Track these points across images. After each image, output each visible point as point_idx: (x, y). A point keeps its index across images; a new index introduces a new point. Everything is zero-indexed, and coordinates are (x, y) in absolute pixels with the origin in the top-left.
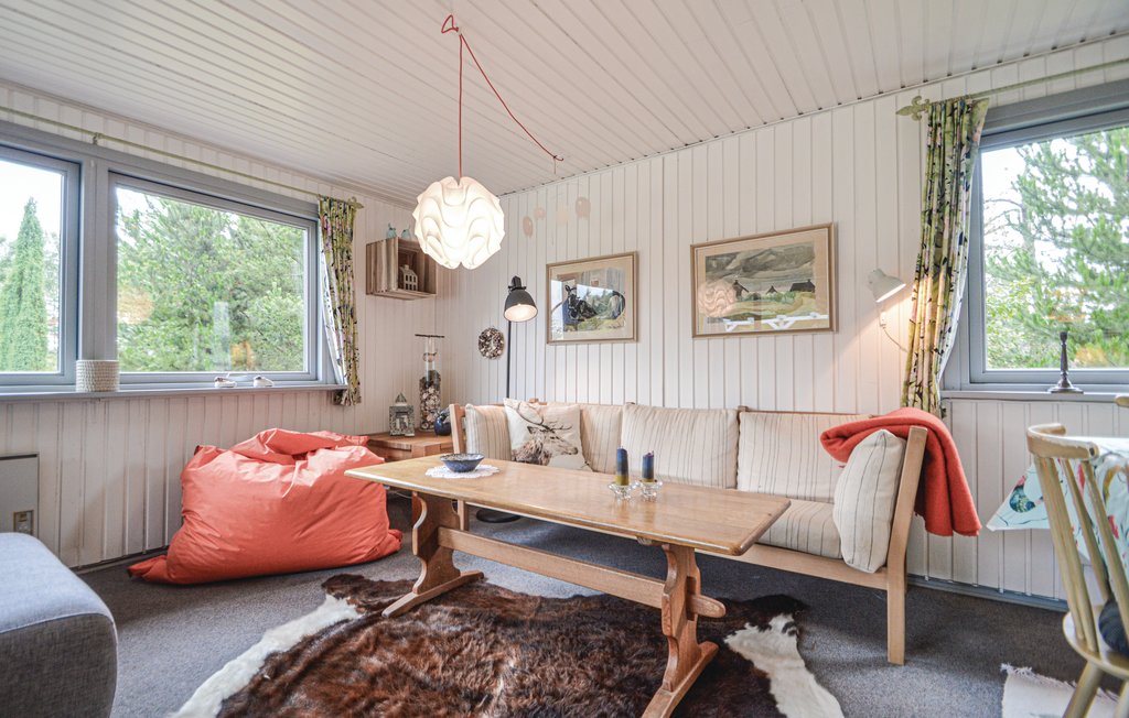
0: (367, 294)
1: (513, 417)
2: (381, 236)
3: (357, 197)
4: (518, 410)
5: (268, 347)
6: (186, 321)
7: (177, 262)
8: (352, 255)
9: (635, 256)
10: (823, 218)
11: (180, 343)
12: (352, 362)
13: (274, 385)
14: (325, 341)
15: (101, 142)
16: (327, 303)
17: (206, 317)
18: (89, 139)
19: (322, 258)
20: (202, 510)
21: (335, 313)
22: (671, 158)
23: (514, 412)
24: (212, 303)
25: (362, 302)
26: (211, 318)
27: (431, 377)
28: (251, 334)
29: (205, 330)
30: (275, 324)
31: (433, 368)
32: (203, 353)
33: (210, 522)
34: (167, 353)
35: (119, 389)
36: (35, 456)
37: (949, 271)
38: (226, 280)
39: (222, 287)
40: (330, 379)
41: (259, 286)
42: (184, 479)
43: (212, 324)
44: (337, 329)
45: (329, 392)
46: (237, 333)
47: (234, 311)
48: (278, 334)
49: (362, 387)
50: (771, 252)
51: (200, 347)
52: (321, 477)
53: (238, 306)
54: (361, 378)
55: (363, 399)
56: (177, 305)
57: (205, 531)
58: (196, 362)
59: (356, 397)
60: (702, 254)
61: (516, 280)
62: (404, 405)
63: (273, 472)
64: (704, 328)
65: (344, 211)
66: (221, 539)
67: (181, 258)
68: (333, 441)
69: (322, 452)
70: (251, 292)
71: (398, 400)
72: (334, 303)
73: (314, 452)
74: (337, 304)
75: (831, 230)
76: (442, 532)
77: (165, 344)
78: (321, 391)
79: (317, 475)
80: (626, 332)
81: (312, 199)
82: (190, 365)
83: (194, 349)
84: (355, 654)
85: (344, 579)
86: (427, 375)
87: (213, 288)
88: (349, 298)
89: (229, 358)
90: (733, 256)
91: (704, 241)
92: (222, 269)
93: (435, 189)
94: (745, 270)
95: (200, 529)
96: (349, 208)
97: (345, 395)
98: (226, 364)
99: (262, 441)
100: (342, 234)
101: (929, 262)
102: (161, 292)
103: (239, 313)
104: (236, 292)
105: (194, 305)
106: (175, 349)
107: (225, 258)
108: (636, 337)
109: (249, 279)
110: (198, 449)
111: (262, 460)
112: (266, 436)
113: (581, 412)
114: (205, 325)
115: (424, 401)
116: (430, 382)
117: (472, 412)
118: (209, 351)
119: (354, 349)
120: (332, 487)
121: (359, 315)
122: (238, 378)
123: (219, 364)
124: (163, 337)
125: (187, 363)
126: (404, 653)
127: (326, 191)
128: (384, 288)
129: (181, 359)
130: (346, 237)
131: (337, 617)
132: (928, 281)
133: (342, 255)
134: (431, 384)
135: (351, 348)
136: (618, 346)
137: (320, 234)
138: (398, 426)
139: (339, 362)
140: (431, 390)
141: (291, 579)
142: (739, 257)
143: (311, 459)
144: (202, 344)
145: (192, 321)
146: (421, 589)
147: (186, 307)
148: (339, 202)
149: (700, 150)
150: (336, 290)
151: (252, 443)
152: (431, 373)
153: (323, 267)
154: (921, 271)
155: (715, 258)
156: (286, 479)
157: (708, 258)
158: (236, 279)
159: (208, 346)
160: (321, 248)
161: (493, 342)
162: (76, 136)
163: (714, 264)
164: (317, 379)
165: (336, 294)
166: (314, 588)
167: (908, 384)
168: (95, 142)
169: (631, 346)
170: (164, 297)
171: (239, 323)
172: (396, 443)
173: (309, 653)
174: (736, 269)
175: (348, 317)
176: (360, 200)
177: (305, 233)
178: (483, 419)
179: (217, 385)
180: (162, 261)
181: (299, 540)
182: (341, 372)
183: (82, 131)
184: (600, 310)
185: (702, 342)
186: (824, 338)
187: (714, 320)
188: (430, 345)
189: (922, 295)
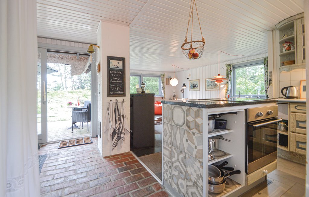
2: (168, 77)
9: (199, 80)
12: (164, 94)
13: (156, 96)
14: (161, 91)
16: (161, 87)
18: (141, 73)
19: (161, 81)
22: (203, 67)
25: (165, 86)
37: (228, 84)
44: (163, 90)
45: (162, 97)
54: (165, 96)
59: (165, 98)
61: (184, 83)
62: (171, 99)
64: (206, 90)
80: (198, 90)
91: (206, 78)
96: (164, 75)
111: (156, 104)
112: (156, 102)
127: (161, 73)
128: (168, 84)
130: (164, 78)
133: (163, 80)
135: (164, 92)
136: (197, 91)
137: (161, 78)
140: (174, 97)
143: (161, 104)
149: (206, 67)
150: (162, 85)
152: (174, 95)
154: (226, 84)
156: (159, 106)
161: (182, 91)
163: (207, 81)
164: (160, 96)
167: (225, 96)
175: (164, 88)
176: (165, 73)
177: (159, 78)
182: (163, 95)
184: (195, 87)
185: (206, 91)
186: (219, 91)
187: (207, 88)
188: (174, 91)
189: (226, 86)
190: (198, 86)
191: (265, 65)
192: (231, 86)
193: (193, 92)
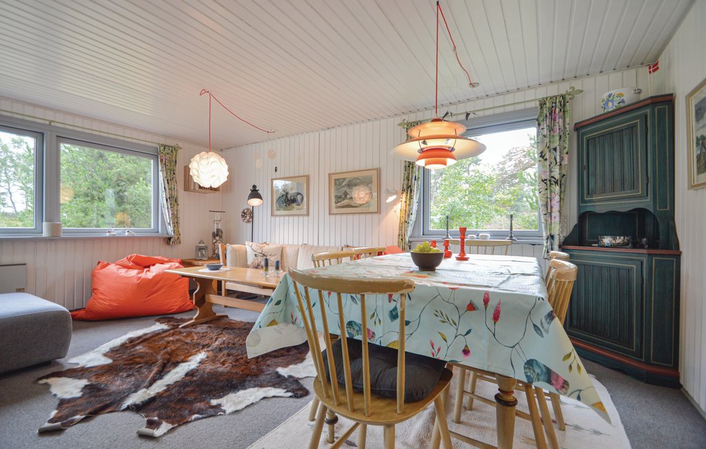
0: (185, 190)
1: (249, 250)
3: (178, 143)
4: (251, 247)
5: (139, 214)
6: (89, 198)
7: (84, 163)
8: (176, 172)
9: (308, 177)
10: (376, 166)
11: (85, 211)
12: (176, 224)
13: (136, 235)
14: (162, 214)
15: (53, 124)
16: (163, 196)
17: (101, 197)
18: (47, 123)
19: (160, 174)
20: (101, 288)
21: (167, 200)
22: (322, 133)
23: (249, 248)
24: (105, 188)
25: (182, 194)
26: (104, 197)
27: (217, 232)
28: (128, 207)
29: (100, 204)
30: (143, 200)
31: (220, 227)
32: (99, 217)
33: (105, 293)
34: (78, 217)
35: (62, 235)
36: (24, 264)
37: (411, 190)
38: (113, 175)
39: (111, 179)
40: (165, 232)
41: (133, 179)
42: (93, 275)
43: (104, 201)
44: (168, 208)
45: (164, 239)
46: (120, 206)
47: (118, 193)
48: (144, 206)
49: (181, 236)
50: (358, 178)
51: (98, 214)
52: (156, 275)
53: (121, 190)
54: (181, 232)
55: (182, 242)
56: (84, 189)
57: (103, 297)
58: (95, 222)
59: (178, 241)
60: (334, 177)
61: (254, 187)
62: (203, 245)
63: (133, 273)
64: (334, 211)
65: (172, 151)
66: (110, 300)
67: (85, 162)
68: (163, 260)
69: (158, 265)
70: (128, 183)
71: (200, 243)
72: (166, 196)
73: (154, 265)
74: (168, 196)
75: (379, 171)
76: (206, 296)
77: (77, 212)
78: (159, 238)
79: (154, 274)
80: (304, 212)
81: (155, 145)
82: (92, 224)
83: (95, 215)
84: (163, 337)
85: (165, 318)
86: (215, 231)
87: (105, 179)
88: (174, 193)
89: (114, 220)
90: (344, 179)
91: (334, 172)
92: (110, 168)
93: (197, 157)
94: (349, 186)
95: (100, 296)
96: (174, 149)
97: (172, 240)
98: (112, 224)
99: (129, 259)
100: (171, 162)
101: (405, 187)
102: (74, 182)
103: (121, 194)
104: (119, 182)
105: (94, 189)
106: (82, 215)
107: (112, 162)
108: (308, 214)
109: (127, 174)
110: (99, 262)
111: (129, 268)
112: (131, 257)
113: (283, 248)
114: (100, 201)
115: (214, 243)
116: (217, 234)
117: (229, 247)
118: (103, 216)
119: (177, 217)
120: (161, 280)
121: (179, 201)
122: (118, 231)
123: (109, 224)
124: (75, 208)
125: (90, 223)
126: (184, 336)
127: (163, 141)
128: (192, 188)
129: (86, 221)
130: (173, 164)
131: (159, 328)
132: (405, 194)
133: (171, 172)
134: (217, 235)
135: (175, 217)
136: (301, 218)
137: (159, 162)
138: (200, 255)
139: (169, 224)
140: (217, 238)
141: (142, 318)
142: (347, 180)
143: (152, 268)
144: (99, 212)
145: (93, 198)
146: (196, 319)
147: (89, 191)
148: (169, 146)
149: (333, 131)
150: (167, 189)
151: (124, 260)
152: (218, 230)
153: (161, 178)
154: (403, 190)
155: (338, 180)
156: (139, 275)
157: (335, 180)
158: (120, 175)
159: (102, 213)
160: (160, 169)
161: (248, 215)
162: (42, 121)
163: (337, 182)
164: (158, 232)
165: (168, 191)
166: (152, 321)
167: (399, 235)
168: (50, 124)
169: (306, 218)
170: (76, 185)
171: (120, 200)
172: (196, 263)
173: (145, 337)
174: (345, 185)
175: (173, 202)
176: (180, 144)
177: (152, 161)
178: (234, 250)
179: (108, 234)
180: (75, 163)
181: (145, 302)
182: (170, 229)
183: (44, 119)
184: (294, 201)
185: (333, 217)
186: (376, 216)
187: (337, 207)
188: (218, 216)
189: (404, 199)
190: (303, 198)
191: (539, 125)
192: (419, 199)
193: (286, 218)
